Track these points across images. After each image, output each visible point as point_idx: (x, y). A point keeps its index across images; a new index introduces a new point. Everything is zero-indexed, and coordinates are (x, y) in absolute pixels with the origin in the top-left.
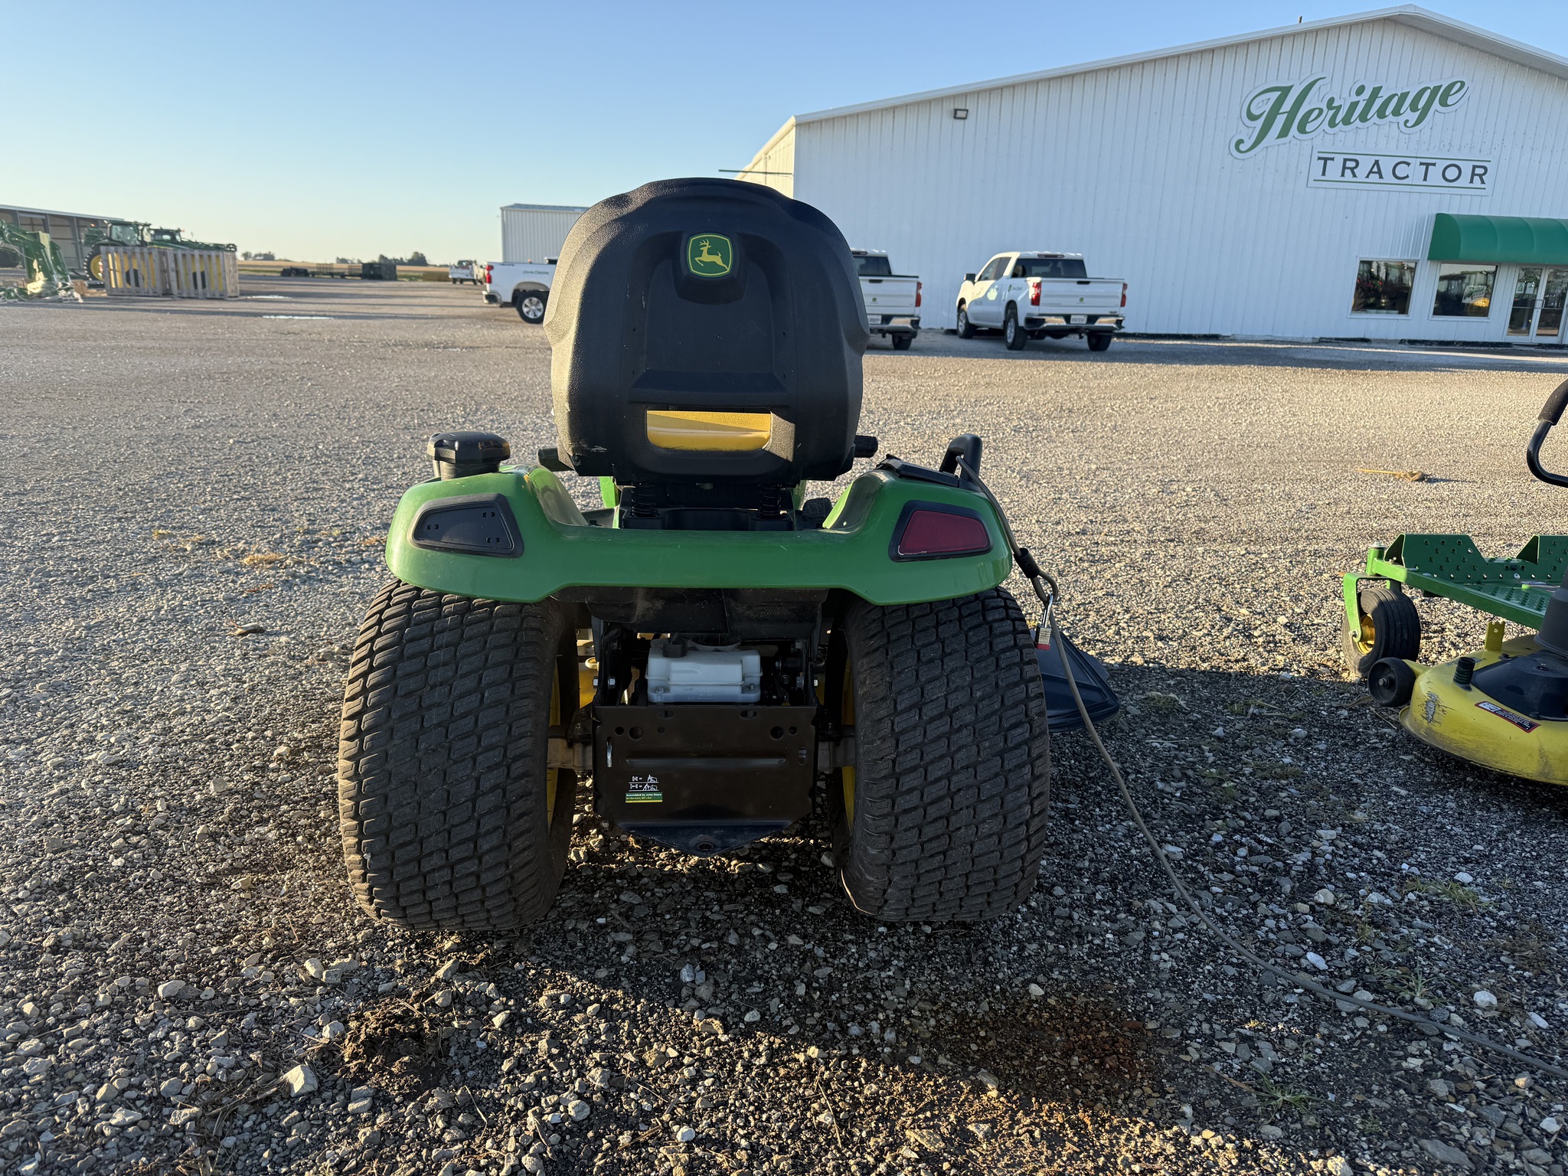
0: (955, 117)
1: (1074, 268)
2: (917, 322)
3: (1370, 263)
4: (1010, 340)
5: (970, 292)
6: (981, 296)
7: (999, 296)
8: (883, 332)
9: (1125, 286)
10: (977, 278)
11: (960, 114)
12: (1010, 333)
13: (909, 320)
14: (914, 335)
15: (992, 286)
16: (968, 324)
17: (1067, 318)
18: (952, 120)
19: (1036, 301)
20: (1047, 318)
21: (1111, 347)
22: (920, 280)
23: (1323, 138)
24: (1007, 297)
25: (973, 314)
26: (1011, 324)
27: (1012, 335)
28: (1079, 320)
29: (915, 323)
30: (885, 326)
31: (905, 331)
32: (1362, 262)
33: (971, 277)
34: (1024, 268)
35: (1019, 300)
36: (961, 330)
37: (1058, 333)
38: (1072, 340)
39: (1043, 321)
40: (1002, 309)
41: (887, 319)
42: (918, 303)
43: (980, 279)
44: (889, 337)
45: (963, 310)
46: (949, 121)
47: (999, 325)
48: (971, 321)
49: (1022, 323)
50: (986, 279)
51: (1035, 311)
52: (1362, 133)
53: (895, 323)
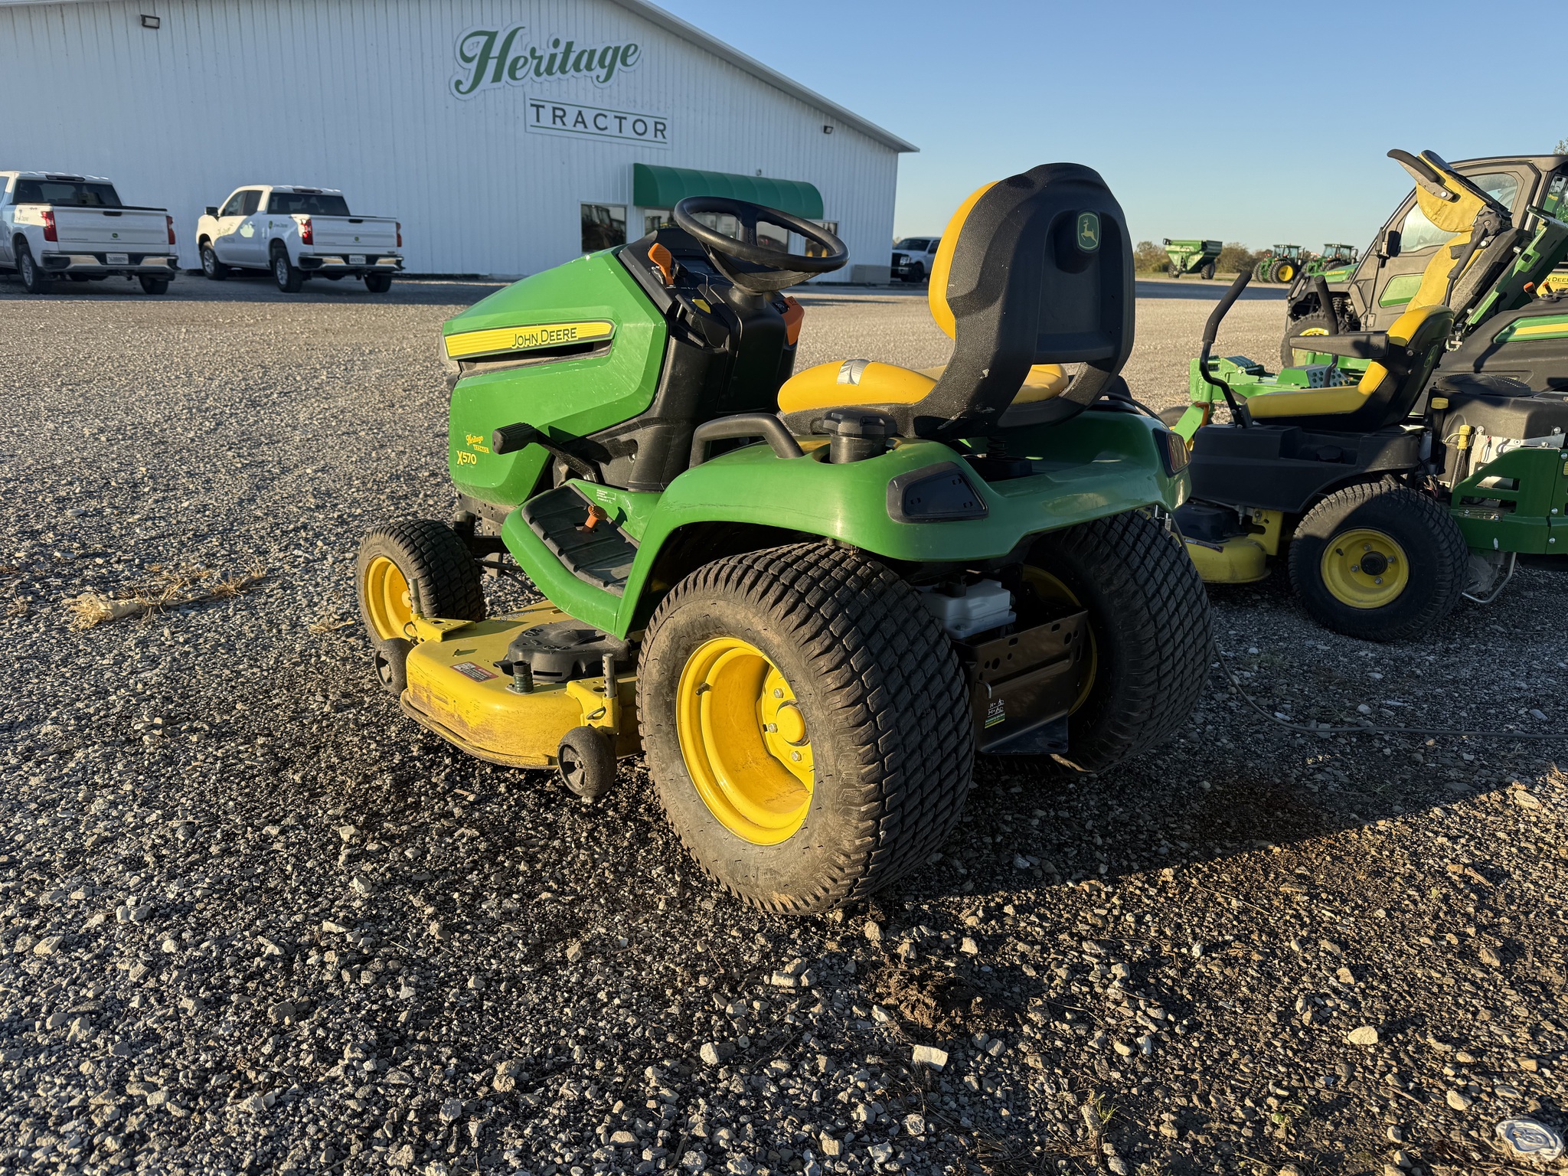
0: (144, 25)
1: (333, 205)
2: (175, 261)
3: (589, 207)
4: (283, 282)
5: (215, 228)
6: (231, 232)
7: (257, 234)
8: (130, 274)
9: (398, 226)
10: (220, 211)
11: (149, 22)
12: (282, 274)
13: (165, 259)
14: (172, 278)
15: (245, 222)
16: (217, 263)
17: (345, 257)
18: (140, 29)
19: (308, 239)
20: (325, 259)
21: (392, 288)
22: (168, 213)
23: (532, 86)
24: (269, 234)
25: (222, 252)
26: (281, 263)
27: (285, 276)
28: (359, 261)
29: (173, 263)
30: (136, 267)
31: (159, 272)
32: (583, 205)
33: (212, 211)
34: (282, 203)
35: (285, 236)
36: (210, 270)
37: (335, 273)
38: (349, 281)
39: (321, 262)
40: (265, 248)
41: (136, 258)
42: (172, 240)
43: (224, 214)
44: (136, 279)
45: (208, 248)
46: (137, 30)
47: (264, 265)
48: (222, 260)
49: (295, 263)
50: (231, 214)
51: (309, 250)
52: (564, 83)
53: (148, 263)
